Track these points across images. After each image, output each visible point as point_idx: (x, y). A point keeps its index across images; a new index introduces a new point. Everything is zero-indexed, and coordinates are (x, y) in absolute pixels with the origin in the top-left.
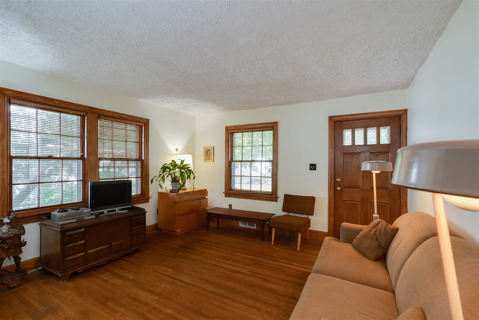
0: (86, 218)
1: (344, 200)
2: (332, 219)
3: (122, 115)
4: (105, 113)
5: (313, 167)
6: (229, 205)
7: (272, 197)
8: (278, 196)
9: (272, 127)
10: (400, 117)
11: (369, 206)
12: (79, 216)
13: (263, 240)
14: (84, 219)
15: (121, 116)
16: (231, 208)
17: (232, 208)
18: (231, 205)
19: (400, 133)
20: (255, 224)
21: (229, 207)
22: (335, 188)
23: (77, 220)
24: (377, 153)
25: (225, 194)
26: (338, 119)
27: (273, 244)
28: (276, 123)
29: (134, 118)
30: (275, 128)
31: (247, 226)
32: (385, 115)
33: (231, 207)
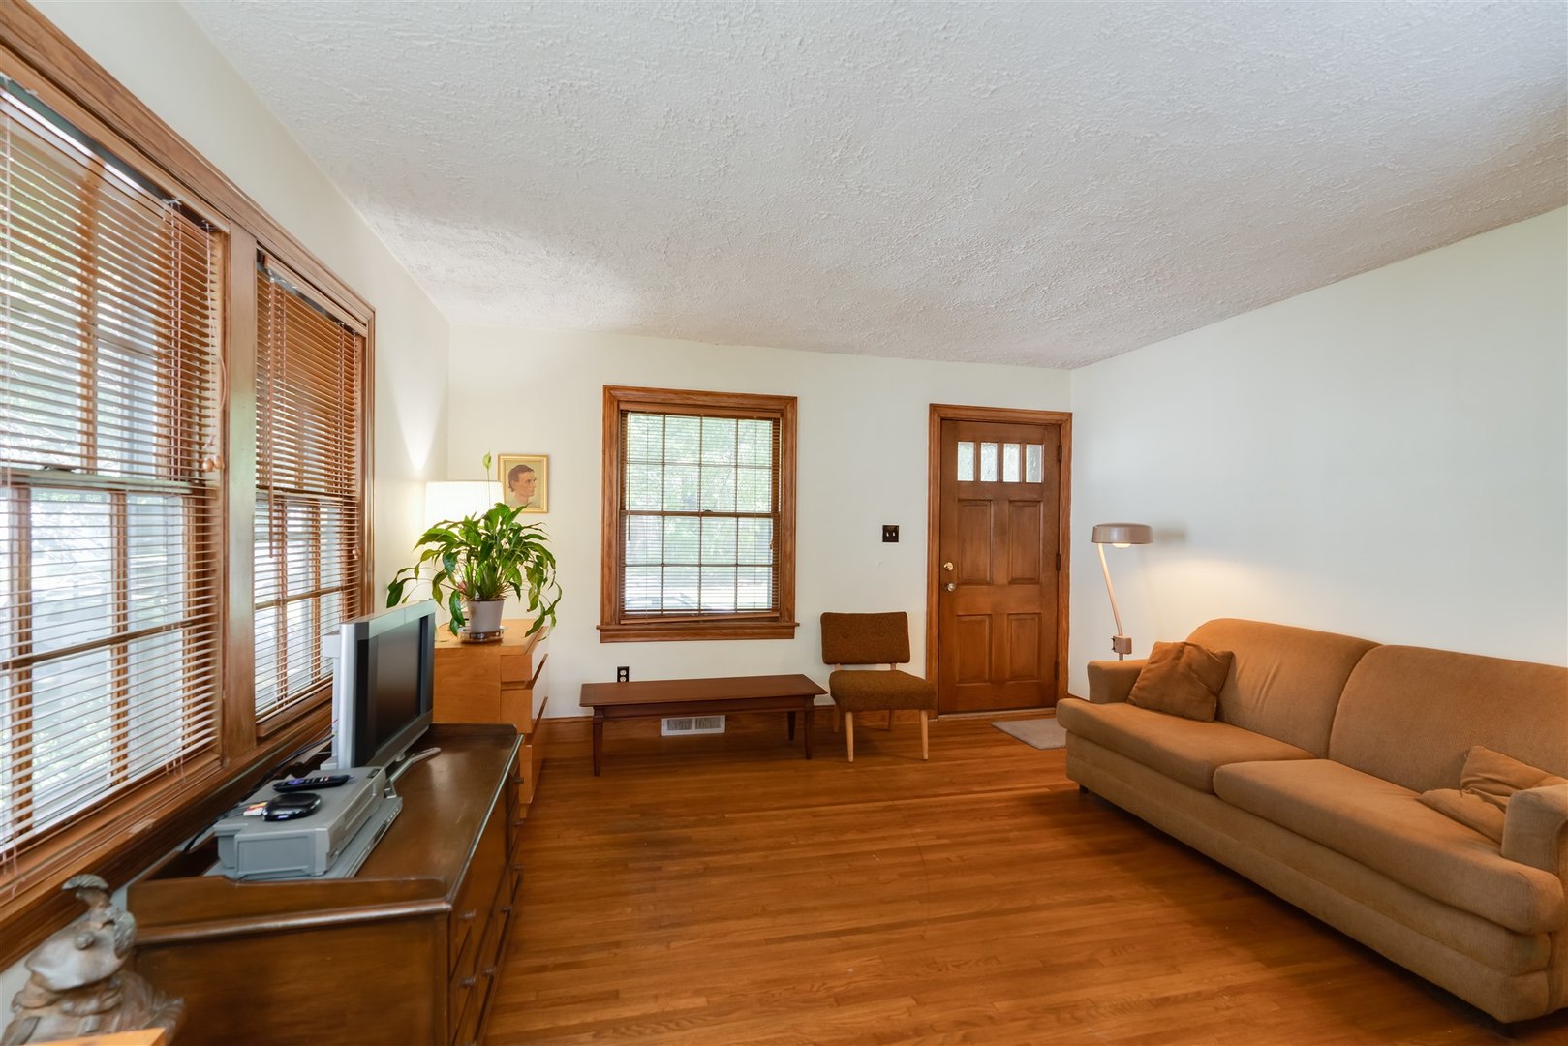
1: (960, 614)
2: (935, 665)
5: (891, 534)
6: (619, 670)
7: (777, 622)
8: (797, 621)
9: (778, 412)
10: (1060, 426)
11: (1006, 623)
13: (808, 758)
16: (627, 680)
17: (630, 680)
18: (627, 669)
19: (1060, 461)
20: (723, 718)
21: (619, 676)
22: (942, 587)
24: (1021, 503)
25: (601, 631)
26: (950, 414)
27: (851, 759)
28: (793, 400)
30: (789, 415)
31: (693, 731)
32: (1037, 419)
33: (627, 676)
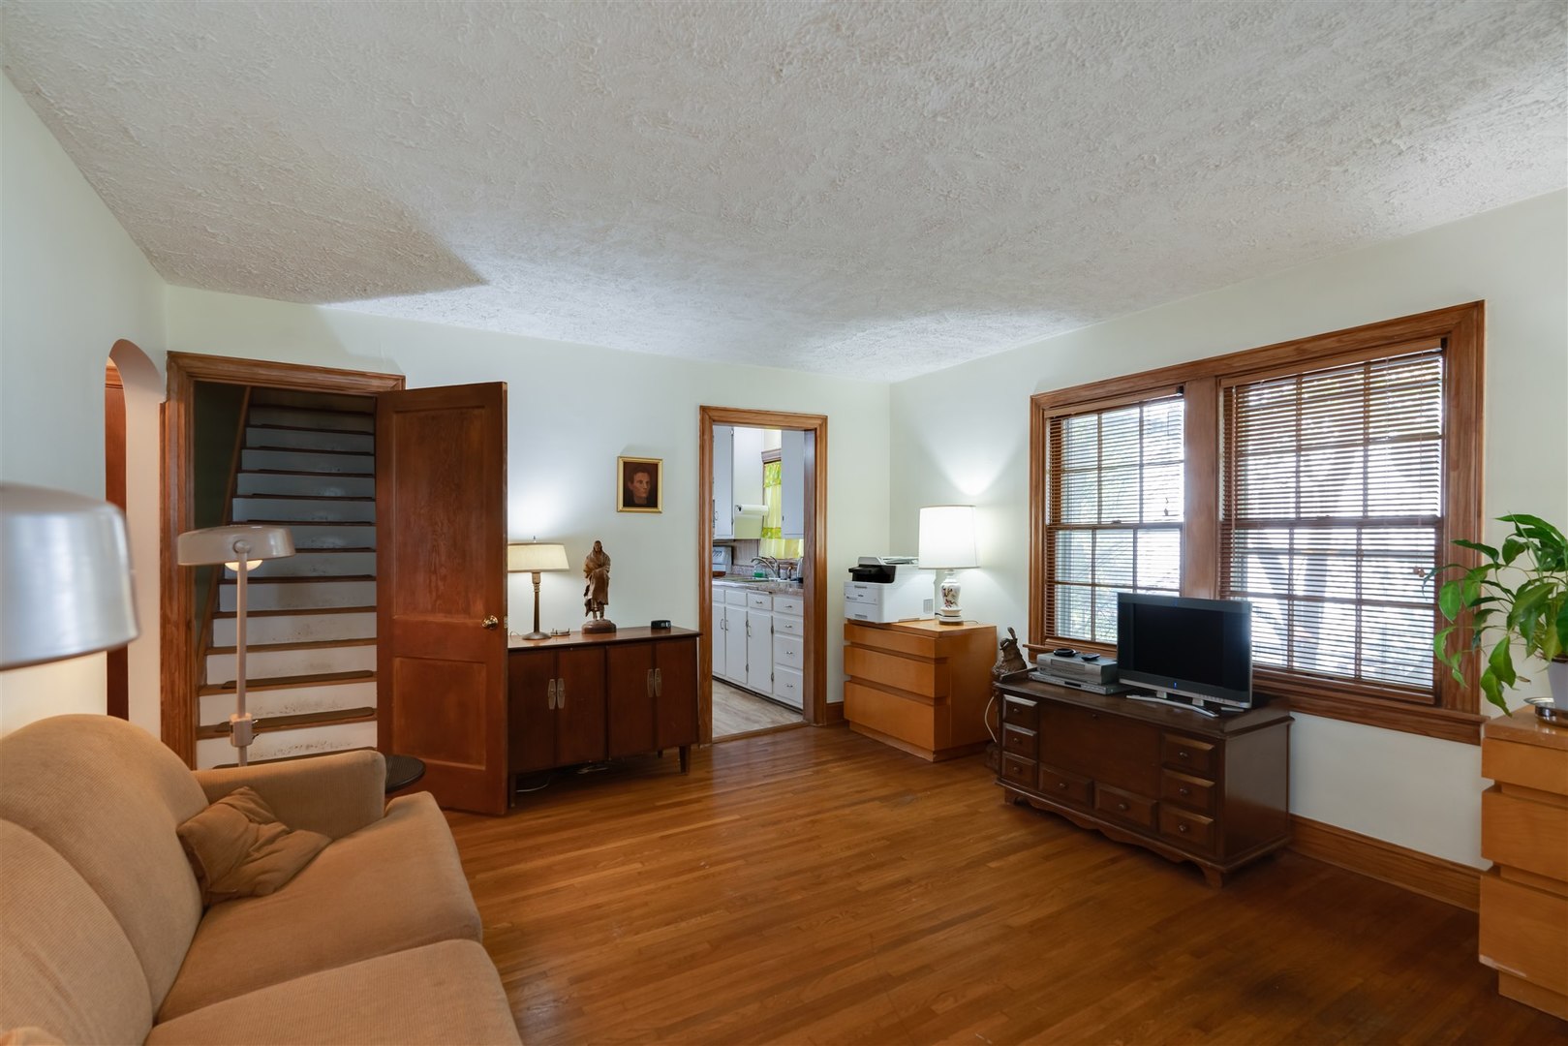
0: (1084, 687)
3: (1307, 346)
4: (1238, 364)
12: (1077, 677)
14: (1079, 686)
15: (1304, 351)
23: (1066, 683)
29: (1377, 333)
